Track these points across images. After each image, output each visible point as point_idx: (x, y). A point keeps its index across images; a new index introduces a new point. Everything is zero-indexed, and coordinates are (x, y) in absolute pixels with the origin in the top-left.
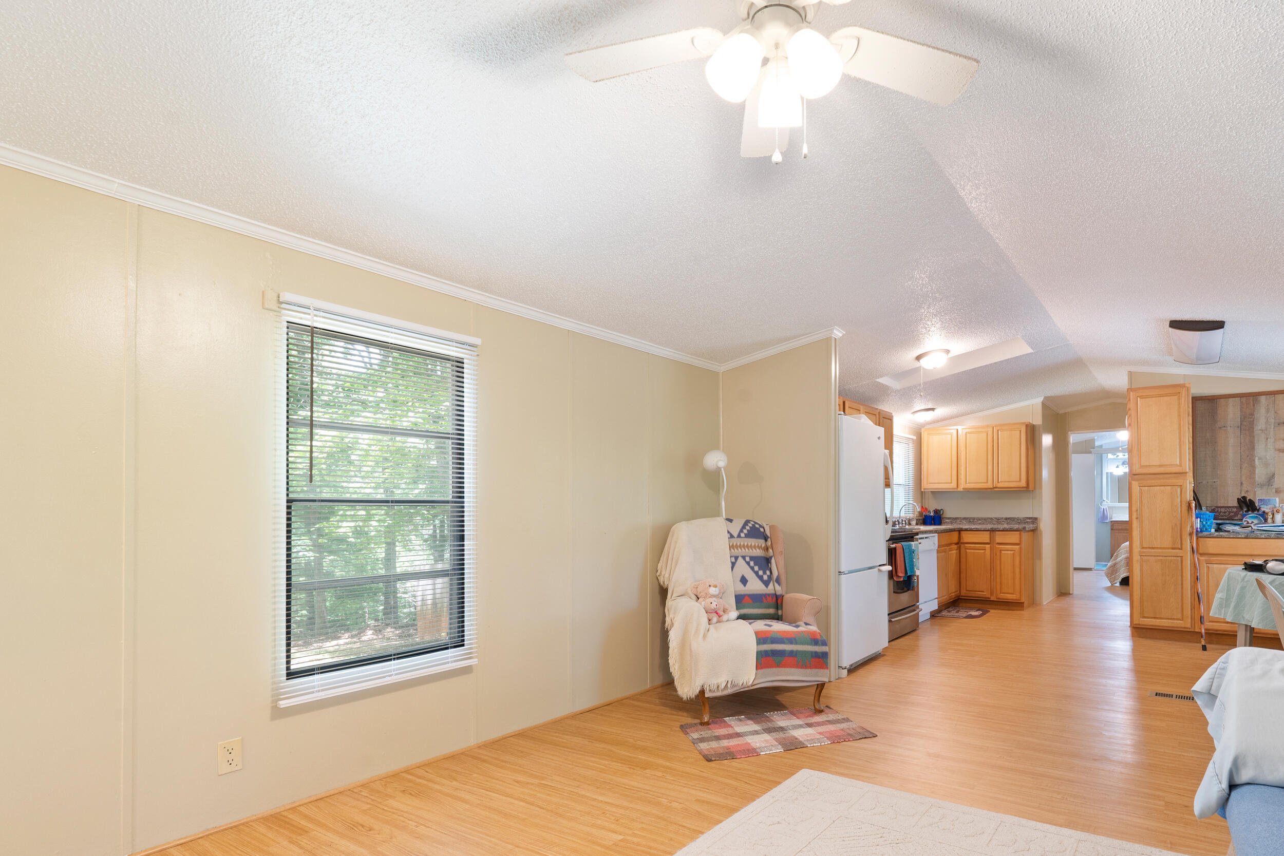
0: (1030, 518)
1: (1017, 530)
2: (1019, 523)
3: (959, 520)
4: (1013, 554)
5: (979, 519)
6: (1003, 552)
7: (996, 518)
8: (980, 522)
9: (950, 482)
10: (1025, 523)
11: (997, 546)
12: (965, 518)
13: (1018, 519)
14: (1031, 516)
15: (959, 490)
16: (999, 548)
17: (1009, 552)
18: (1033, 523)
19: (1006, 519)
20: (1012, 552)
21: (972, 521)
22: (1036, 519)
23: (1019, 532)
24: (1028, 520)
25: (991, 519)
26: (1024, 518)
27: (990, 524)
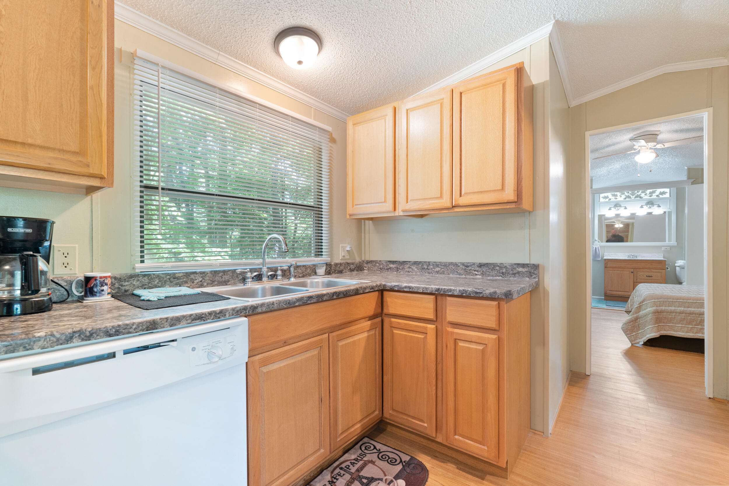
0: (523, 265)
1: (491, 298)
2: (503, 273)
3: (408, 266)
4: (483, 351)
5: (436, 265)
6: (461, 344)
7: (463, 264)
8: (438, 269)
9: (384, 201)
10: (514, 274)
11: (450, 329)
12: (416, 263)
13: (501, 266)
14: (527, 262)
15: (397, 214)
16: (452, 333)
17: (473, 346)
18: (530, 275)
19: (481, 265)
20: (481, 347)
21: (426, 267)
22: (536, 267)
23: (495, 303)
24: (521, 269)
25: (456, 265)
26: (512, 265)
27: (453, 273)
